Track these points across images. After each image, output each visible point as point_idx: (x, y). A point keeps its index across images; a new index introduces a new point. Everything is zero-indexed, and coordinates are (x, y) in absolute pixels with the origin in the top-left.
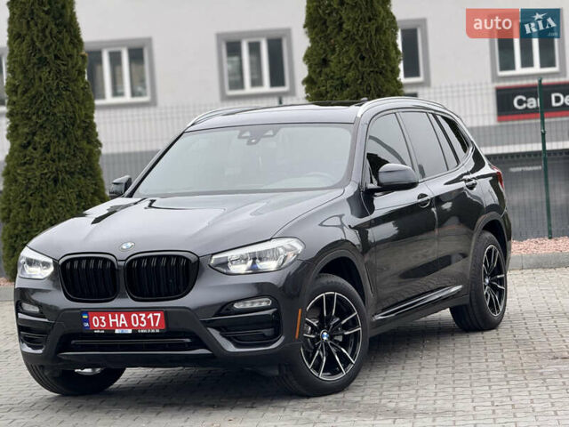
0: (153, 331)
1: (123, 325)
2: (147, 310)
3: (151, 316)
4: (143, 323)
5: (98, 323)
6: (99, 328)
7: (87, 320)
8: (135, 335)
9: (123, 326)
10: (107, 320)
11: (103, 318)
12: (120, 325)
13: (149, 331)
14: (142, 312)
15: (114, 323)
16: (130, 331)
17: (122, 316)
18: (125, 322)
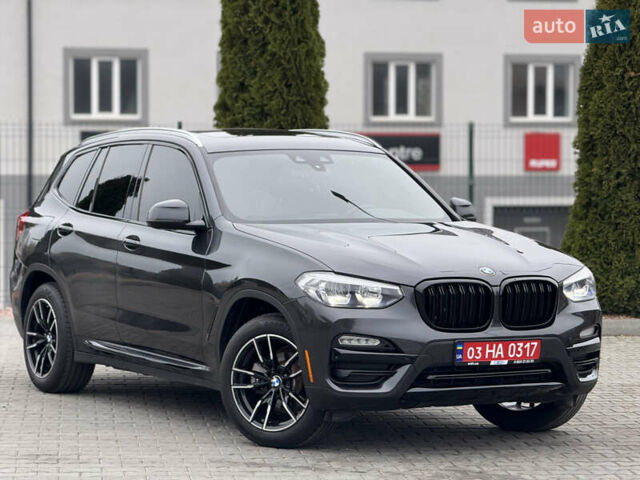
0: (528, 361)
1: (500, 355)
2: (525, 339)
3: (528, 345)
4: (519, 353)
5: (472, 355)
6: (474, 360)
7: (461, 352)
8: (511, 366)
9: (499, 358)
10: (483, 352)
11: (480, 349)
12: (497, 356)
13: (524, 362)
14: (520, 341)
15: (490, 354)
16: (505, 362)
17: (500, 346)
18: (502, 353)
